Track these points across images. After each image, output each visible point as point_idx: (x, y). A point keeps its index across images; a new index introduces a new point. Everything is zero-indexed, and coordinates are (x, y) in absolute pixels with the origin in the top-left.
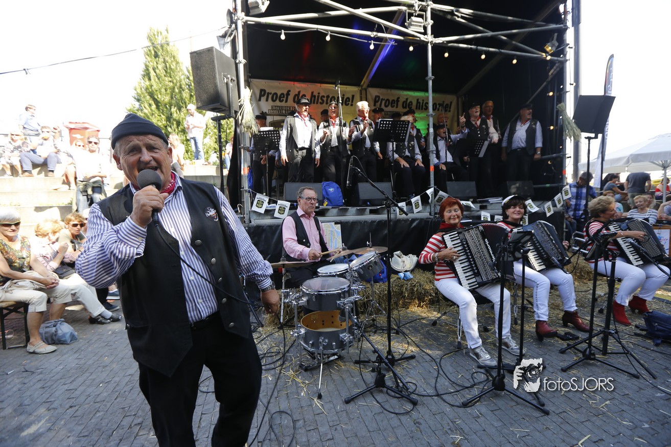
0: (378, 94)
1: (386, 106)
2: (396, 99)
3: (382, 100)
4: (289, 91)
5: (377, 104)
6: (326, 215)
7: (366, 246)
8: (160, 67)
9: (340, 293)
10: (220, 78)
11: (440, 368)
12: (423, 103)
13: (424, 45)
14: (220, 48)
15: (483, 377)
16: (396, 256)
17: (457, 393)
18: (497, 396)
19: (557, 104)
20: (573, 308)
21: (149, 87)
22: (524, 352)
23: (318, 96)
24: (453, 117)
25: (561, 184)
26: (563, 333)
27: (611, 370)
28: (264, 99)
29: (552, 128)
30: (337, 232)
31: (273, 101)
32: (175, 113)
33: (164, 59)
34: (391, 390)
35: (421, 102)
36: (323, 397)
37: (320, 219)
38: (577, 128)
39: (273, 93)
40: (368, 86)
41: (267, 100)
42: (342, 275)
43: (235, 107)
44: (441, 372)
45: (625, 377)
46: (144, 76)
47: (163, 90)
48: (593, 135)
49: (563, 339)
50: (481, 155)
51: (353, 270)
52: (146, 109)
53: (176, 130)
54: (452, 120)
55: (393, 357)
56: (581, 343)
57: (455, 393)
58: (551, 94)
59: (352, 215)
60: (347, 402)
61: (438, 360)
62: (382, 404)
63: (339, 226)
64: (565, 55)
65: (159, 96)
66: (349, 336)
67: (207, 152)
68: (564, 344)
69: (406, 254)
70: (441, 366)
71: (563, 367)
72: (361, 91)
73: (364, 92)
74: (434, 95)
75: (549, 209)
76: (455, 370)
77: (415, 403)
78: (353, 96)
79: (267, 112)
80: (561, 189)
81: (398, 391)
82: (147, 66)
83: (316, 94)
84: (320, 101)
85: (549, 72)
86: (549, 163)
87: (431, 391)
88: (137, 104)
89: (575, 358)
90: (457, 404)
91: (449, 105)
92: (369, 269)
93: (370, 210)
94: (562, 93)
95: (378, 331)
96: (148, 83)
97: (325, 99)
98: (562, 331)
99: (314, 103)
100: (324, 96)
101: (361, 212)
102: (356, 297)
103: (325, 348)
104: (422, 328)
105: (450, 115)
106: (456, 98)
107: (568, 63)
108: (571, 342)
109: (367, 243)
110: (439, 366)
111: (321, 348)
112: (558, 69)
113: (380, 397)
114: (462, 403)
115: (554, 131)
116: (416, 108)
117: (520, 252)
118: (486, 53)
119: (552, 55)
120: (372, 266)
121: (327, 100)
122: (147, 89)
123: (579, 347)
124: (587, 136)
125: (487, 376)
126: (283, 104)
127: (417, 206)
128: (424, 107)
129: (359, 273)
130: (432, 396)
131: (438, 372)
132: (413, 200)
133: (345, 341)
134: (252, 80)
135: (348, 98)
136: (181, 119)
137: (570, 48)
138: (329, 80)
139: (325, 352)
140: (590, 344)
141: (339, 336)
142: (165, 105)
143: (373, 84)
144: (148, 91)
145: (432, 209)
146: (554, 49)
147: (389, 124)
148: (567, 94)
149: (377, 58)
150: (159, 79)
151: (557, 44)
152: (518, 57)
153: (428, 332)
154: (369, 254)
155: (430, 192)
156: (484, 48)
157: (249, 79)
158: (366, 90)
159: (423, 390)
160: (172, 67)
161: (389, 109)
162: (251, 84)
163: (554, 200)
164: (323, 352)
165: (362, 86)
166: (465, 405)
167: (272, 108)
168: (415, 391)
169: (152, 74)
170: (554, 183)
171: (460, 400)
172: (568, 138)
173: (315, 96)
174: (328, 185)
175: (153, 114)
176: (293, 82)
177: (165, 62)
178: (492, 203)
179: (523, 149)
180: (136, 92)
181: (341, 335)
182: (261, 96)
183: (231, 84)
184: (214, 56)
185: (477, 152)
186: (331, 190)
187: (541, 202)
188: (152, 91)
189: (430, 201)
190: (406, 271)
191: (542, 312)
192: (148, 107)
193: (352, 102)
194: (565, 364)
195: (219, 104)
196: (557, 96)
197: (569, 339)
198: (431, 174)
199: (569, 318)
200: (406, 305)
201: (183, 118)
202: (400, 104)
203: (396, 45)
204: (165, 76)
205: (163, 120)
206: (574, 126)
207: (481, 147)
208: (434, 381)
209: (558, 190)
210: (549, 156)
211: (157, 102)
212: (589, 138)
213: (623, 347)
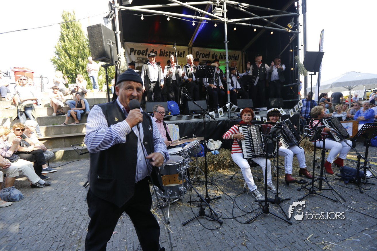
0: (198, 51)
1: (203, 57)
2: (208, 53)
3: (200, 54)
4: (147, 49)
5: (197, 56)
6: (170, 120)
7: (193, 137)
8: (70, 34)
9: (178, 164)
10: (106, 42)
11: (235, 203)
12: (223, 55)
13: (223, 23)
14: (105, 25)
15: (258, 206)
16: (210, 142)
17: (244, 216)
18: (265, 216)
19: (295, 56)
20: (304, 166)
21: (64, 46)
22: (279, 191)
23: (164, 52)
24: (240, 63)
25: (297, 99)
26: (299, 180)
27: (324, 199)
28: (133, 53)
29: (292, 69)
30: (176, 129)
31: (138, 55)
32: (81, 61)
33: (73, 30)
34: (207, 216)
35: (222, 55)
36: (170, 223)
37: (166, 122)
38: (305, 69)
39: (138, 50)
40: (193, 46)
41: (135, 54)
42: (179, 154)
43: (115, 59)
44: (235, 205)
45: (331, 202)
46: (60, 39)
47: (73, 48)
48: (313, 73)
49: (299, 183)
50: (255, 84)
51: (186, 151)
52: (63, 59)
53: (82, 72)
54: (239, 65)
55: (209, 198)
56: (309, 185)
57: (243, 216)
58: (291, 51)
59: (184, 119)
60: (184, 225)
61: (234, 199)
62: (203, 225)
63: (178, 126)
64: (298, 30)
65: (71, 52)
66: (184, 188)
67: (101, 84)
68: (300, 186)
69: (215, 140)
70: (235, 202)
71: (299, 198)
72: (188, 49)
73: (190, 49)
74: (229, 51)
75: (291, 113)
76: (243, 204)
77: (221, 223)
78: (184, 52)
79: (135, 61)
80: (298, 102)
81: (212, 217)
82: (62, 34)
83: (163, 50)
84: (165, 54)
85: (290, 39)
86: (291, 88)
87: (230, 216)
88: (57, 57)
89: (306, 193)
90: (244, 222)
91: (238, 56)
92: (194, 150)
93: (195, 116)
94: (297, 50)
95: (201, 184)
96: (63, 44)
97: (168, 54)
98: (299, 179)
99: (162, 56)
100: (167, 52)
101: (190, 118)
102: (187, 166)
103: (171, 195)
104: (225, 181)
105: (238, 62)
106: (241, 53)
107: (300, 34)
108: (304, 185)
109: (193, 135)
110: (234, 202)
111: (168, 195)
112: (295, 37)
113: (202, 221)
114: (247, 222)
115: (294, 71)
116: (220, 59)
117: (276, 138)
118: (257, 28)
119: (291, 29)
120: (196, 149)
121: (169, 54)
122: (63, 47)
123: (307, 187)
124: (310, 74)
125: (260, 206)
126: (144, 56)
127: (221, 113)
128: (224, 58)
129: (189, 153)
130: (231, 219)
131: (234, 205)
132: (219, 110)
133: (182, 191)
134: (125, 42)
135: (181, 53)
136: (84, 65)
137: (301, 25)
138: (170, 43)
139: (171, 198)
140: (313, 186)
141: (179, 188)
142: (75, 57)
143: (195, 45)
144: (63, 49)
145: (229, 115)
146: (293, 26)
147: (204, 68)
148: (300, 50)
149: (197, 30)
150: (70, 41)
151: (294, 24)
152: (274, 31)
153: (228, 183)
154: (195, 142)
155: (228, 105)
156: (256, 26)
157: (124, 42)
158: (191, 48)
159: (226, 216)
160: (78, 34)
161: (205, 59)
162: (125, 45)
163: (294, 108)
164: (170, 198)
165: (189, 46)
166: (248, 222)
167: (138, 59)
168: (221, 216)
169: (66, 38)
170: (294, 99)
171: (245, 220)
172: (300, 74)
173: (162, 52)
174: (171, 103)
175: (67, 62)
176: (149, 44)
177: (73, 31)
178: (261, 111)
179: (277, 81)
180: (56, 49)
181: (180, 188)
182: (131, 52)
183: (112, 46)
184: (101, 29)
185: (253, 82)
186: (173, 105)
187: (287, 110)
188: (66, 48)
189: (228, 110)
190: (216, 150)
191: (289, 169)
192: (64, 58)
193: (184, 55)
194: (300, 197)
195: (106, 57)
196: (295, 52)
197: (302, 183)
198: (228, 95)
199: (303, 172)
200: (216, 169)
201: (85, 65)
202: (211, 56)
203: (207, 23)
204: (74, 40)
205: (74, 66)
206: (304, 68)
207: (255, 80)
208: (232, 210)
209: (296, 103)
210: (291, 84)
211: (69, 55)
212: (311, 75)
213: (329, 186)
